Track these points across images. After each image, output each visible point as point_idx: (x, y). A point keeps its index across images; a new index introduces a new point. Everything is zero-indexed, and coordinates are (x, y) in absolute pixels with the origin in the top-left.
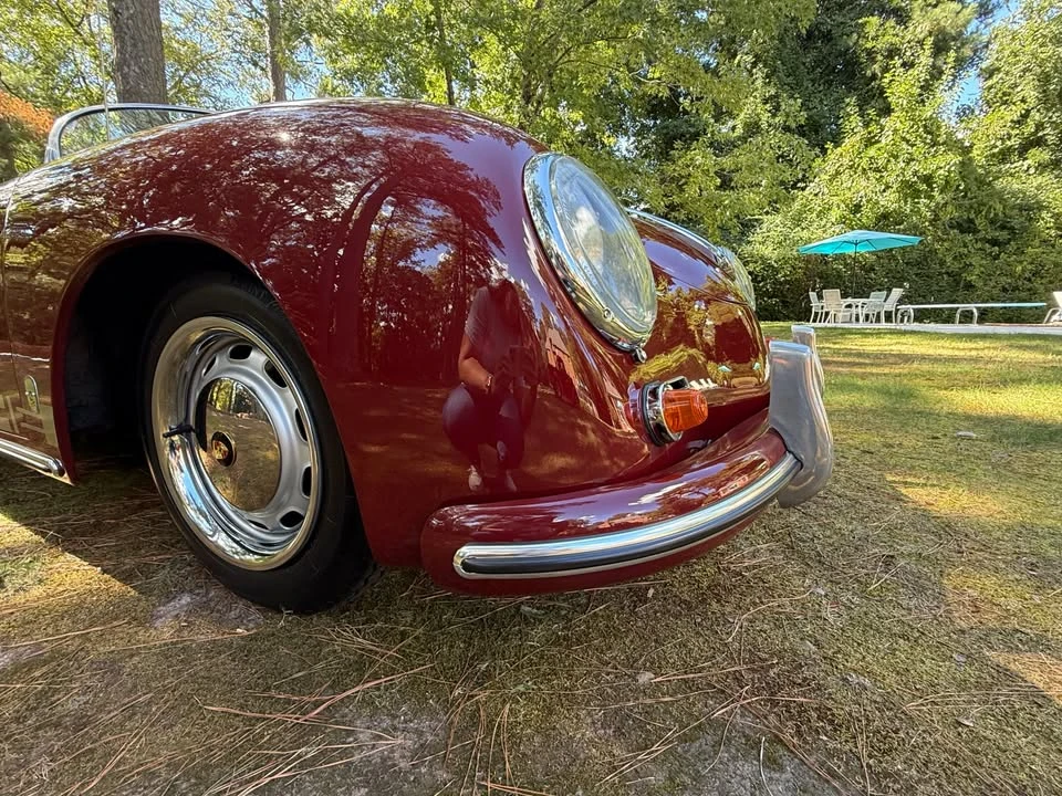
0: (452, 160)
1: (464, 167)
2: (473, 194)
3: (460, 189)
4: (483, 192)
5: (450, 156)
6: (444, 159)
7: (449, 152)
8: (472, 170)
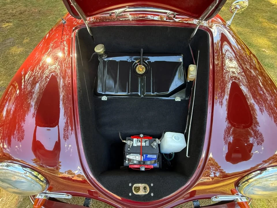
0: (25, 116)
1: (24, 121)
2: (17, 126)
3: (17, 120)
4: (19, 131)
5: (26, 115)
6: (25, 114)
7: (28, 115)
8: (24, 123)
